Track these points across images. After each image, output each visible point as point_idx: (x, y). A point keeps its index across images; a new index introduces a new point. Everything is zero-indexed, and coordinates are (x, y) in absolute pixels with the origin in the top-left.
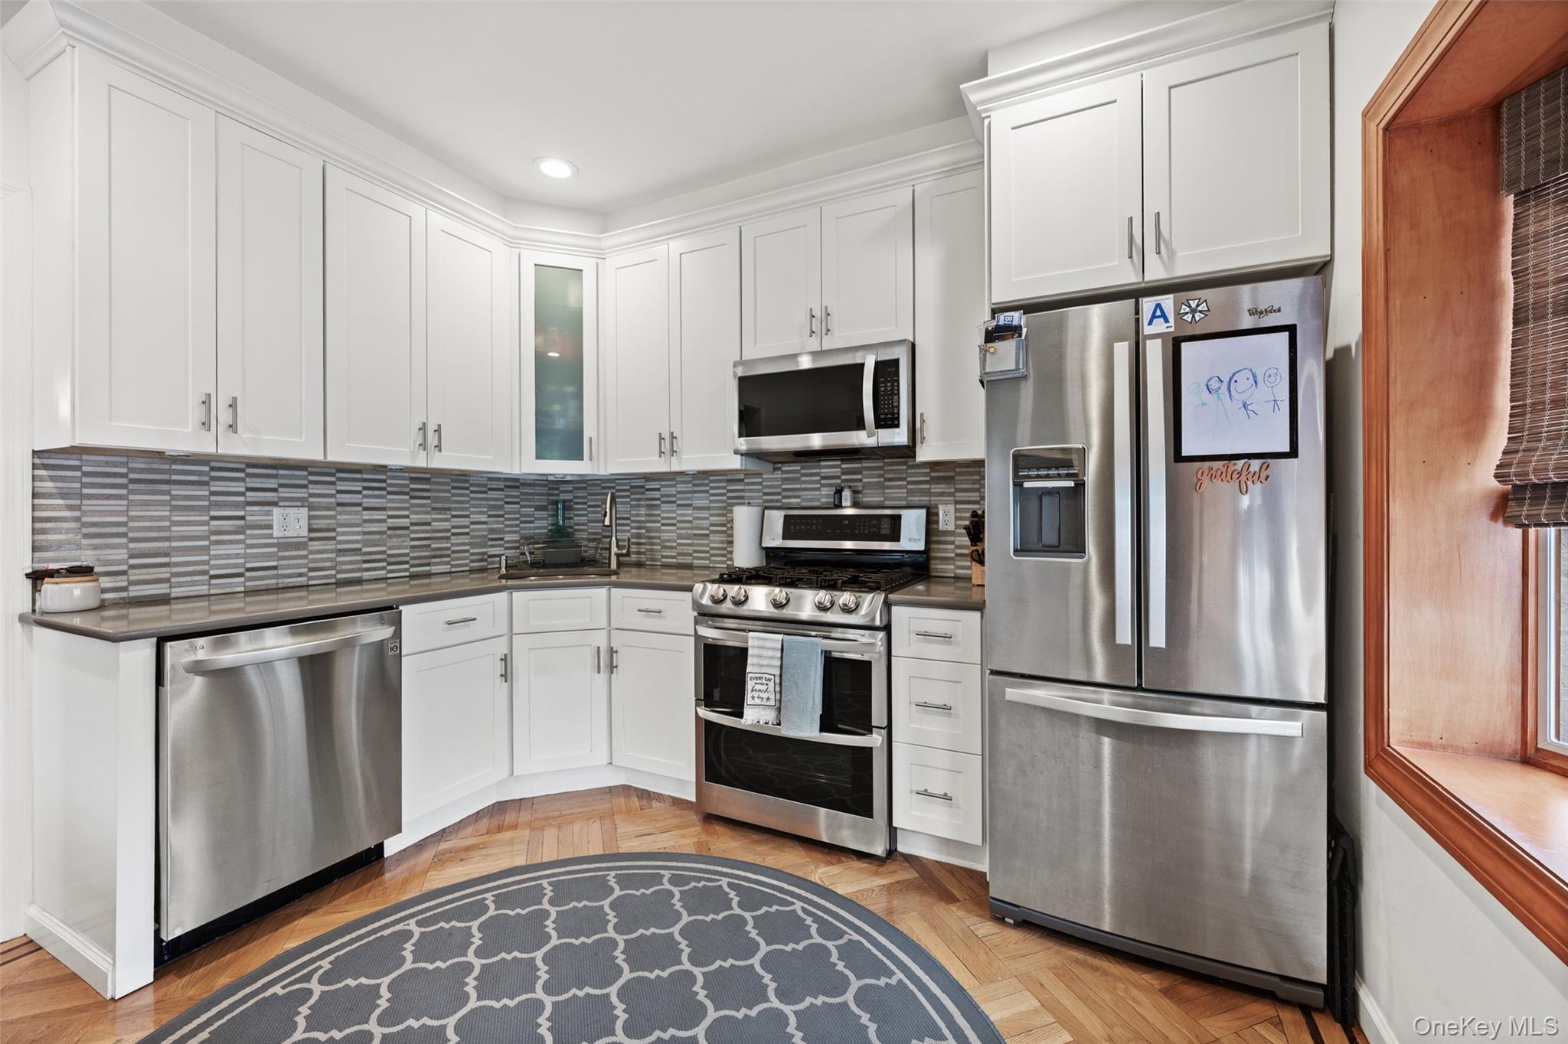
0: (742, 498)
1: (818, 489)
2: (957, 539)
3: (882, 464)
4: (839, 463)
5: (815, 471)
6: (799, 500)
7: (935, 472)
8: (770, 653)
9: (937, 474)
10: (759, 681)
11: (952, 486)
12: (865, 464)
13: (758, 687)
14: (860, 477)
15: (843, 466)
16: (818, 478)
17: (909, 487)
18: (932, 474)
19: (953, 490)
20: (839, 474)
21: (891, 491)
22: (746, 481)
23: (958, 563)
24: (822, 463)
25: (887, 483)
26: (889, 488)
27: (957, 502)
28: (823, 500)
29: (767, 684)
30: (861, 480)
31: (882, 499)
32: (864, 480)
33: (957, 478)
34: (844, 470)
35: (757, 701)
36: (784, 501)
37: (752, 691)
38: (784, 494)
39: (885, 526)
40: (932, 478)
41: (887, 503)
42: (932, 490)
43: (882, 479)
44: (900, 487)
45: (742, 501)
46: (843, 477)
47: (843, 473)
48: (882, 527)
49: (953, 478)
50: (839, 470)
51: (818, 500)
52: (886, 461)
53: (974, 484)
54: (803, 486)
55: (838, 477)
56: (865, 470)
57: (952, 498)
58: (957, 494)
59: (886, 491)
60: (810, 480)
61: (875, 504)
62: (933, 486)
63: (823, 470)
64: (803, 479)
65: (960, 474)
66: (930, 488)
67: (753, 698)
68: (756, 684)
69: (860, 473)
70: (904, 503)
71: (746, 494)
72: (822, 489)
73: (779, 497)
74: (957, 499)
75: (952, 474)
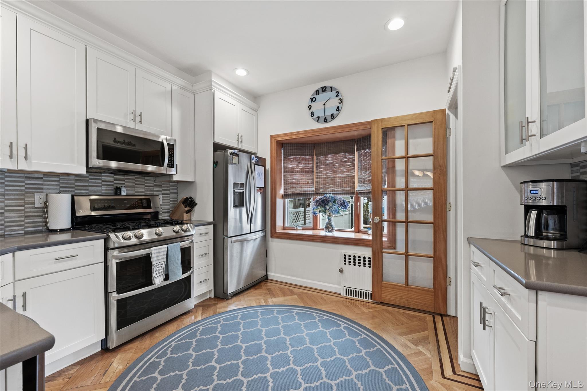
0: (42, 189)
1: (100, 186)
2: (163, 207)
3: (134, 178)
4: (113, 175)
5: (99, 177)
6: (87, 191)
7: (155, 183)
8: (162, 254)
9: (156, 184)
10: (158, 266)
11: (161, 188)
12: (126, 177)
13: (158, 269)
14: (124, 182)
15: (115, 177)
16: (101, 181)
17: (146, 188)
18: (154, 184)
19: (161, 190)
20: (113, 180)
21: (138, 189)
22: (44, 179)
23: (163, 215)
24: (103, 174)
25: (136, 186)
26: (137, 188)
27: (163, 194)
28: (103, 192)
29: (161, 266)
30: (124, 184)
31: (134, 192)
32: (126, 184)
33: (162, 186)
34: (115, 179)
35: (159, 275)
36: (76, 191)
37: (156, 272)
38: (76, 188)
39: (144, 203)
40: (155, 185)
41: (136, 194)
42: (155, 190)
43: (134, 184)
44: (142, 188)
45: (41, 191)
46: (115, 182)
47: (115, 180)
48: (143, 203)
49: (161, 185)
50: (113, 178)
51: (100, 192)
52: (136, 177)
53: (168, 188)
54: (90, 184)
55: (112, 182)
56: (126, 180)
57: (161, 193)
58: (163, 191)
59: (136, 189)
60: (95, 182)
61: (131, 194)
62: (155, 188)
63: (103, 178)
64: (90, 181)
65: (164, 184)
66: (154, 189)
67: (156, 274)
68: (157, 268)
69: (124, 181)
70: (143, 194)
71: (45, 187)
72: (102, 186)
73: (73, 189)
74: (163, 193)
75: (161, 184)
